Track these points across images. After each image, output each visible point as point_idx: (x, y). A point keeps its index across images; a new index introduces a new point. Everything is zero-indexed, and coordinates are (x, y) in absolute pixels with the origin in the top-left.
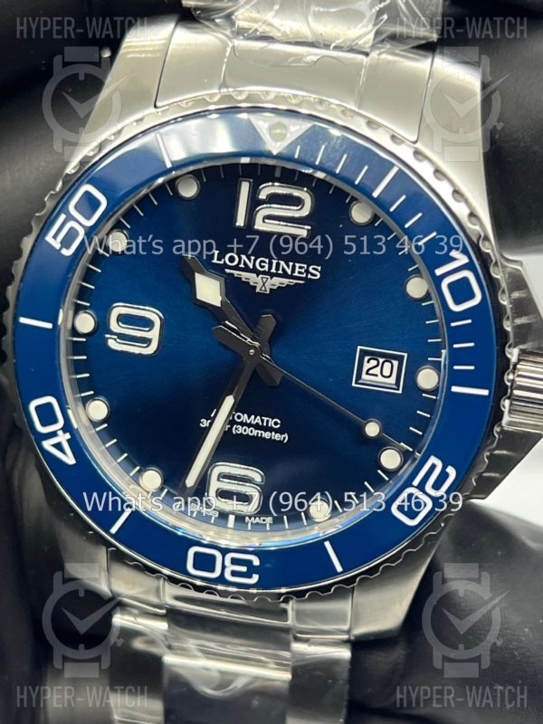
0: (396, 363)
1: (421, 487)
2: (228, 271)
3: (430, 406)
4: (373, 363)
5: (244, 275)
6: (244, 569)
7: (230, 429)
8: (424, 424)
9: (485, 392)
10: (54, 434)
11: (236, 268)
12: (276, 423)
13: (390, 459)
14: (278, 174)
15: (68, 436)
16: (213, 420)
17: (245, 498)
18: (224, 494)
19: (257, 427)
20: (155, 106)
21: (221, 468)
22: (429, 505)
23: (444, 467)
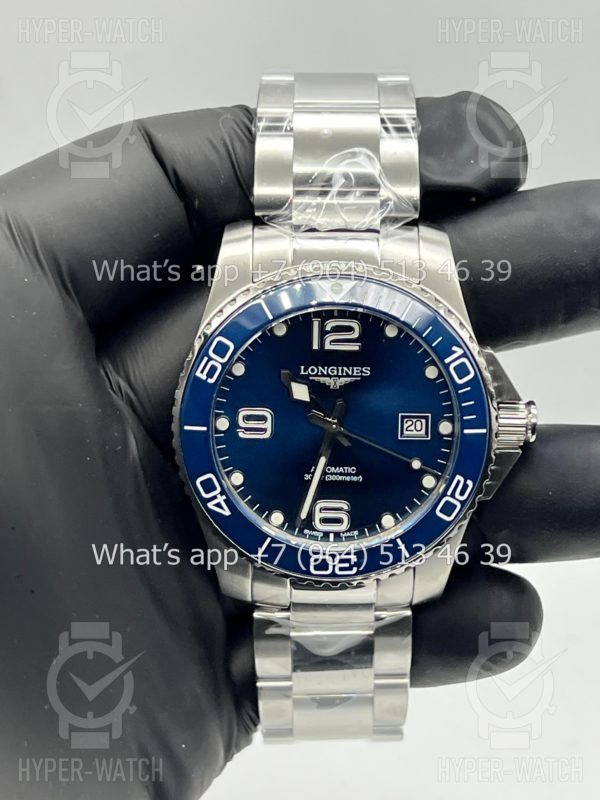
0: (424, 421)
1: (453, 495)
2: (311, 378)
3: (449, 445)
4: (410, 423)
5: (322, 379)
6: (347, 565)
7: (325, 478)
8: (446, 457)
9: (483, 431)
10: (215, 497)
11: (316, 375)
12: (353, 470)
13: (428, 481)
14: (336, 314)
15: (224, 497)
16: (313, 473)
17: (339, 521)
18: (325, 521)
19: (341, 474)
20: (253, 282)
21: (321, 504)
22: (459, 506)
23: (465, 481)
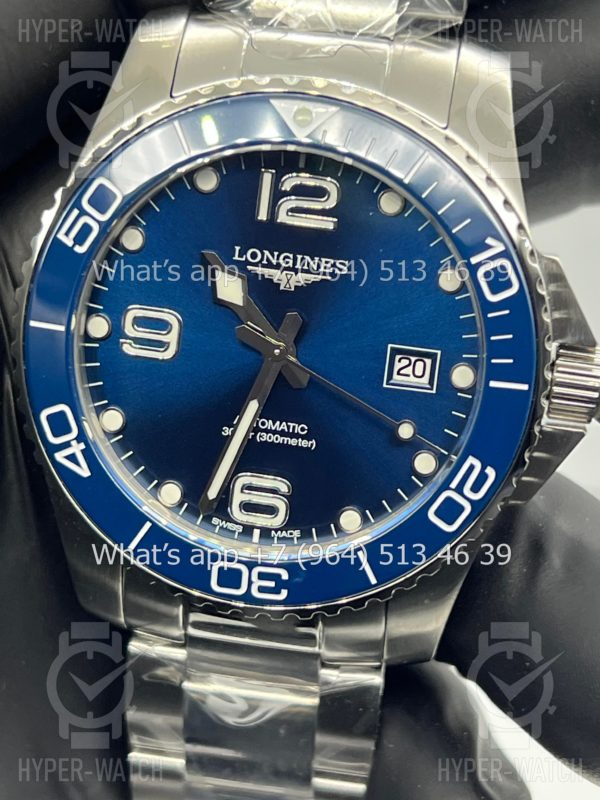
0: (428, 362)
1: (459, 490)
2: (249, 268)
3: (466, 406)
4: (405, 362)
5: (267, 272)
6: (272, 584)
7: (254, 437)
8: (459, 425)
9: (525, 387)
10: (67, 445)
11: (259, 264)
12: (303, 429)
13: (424, 463)
14: (302, 165)
15: (82, 446)
16: (236, 427)
17: (271, 510)
18: (248, 507)
19: (282, 433)
20: (171, 96)
21: (245, 479)
22: (468, 509)
23: (483, 468)
